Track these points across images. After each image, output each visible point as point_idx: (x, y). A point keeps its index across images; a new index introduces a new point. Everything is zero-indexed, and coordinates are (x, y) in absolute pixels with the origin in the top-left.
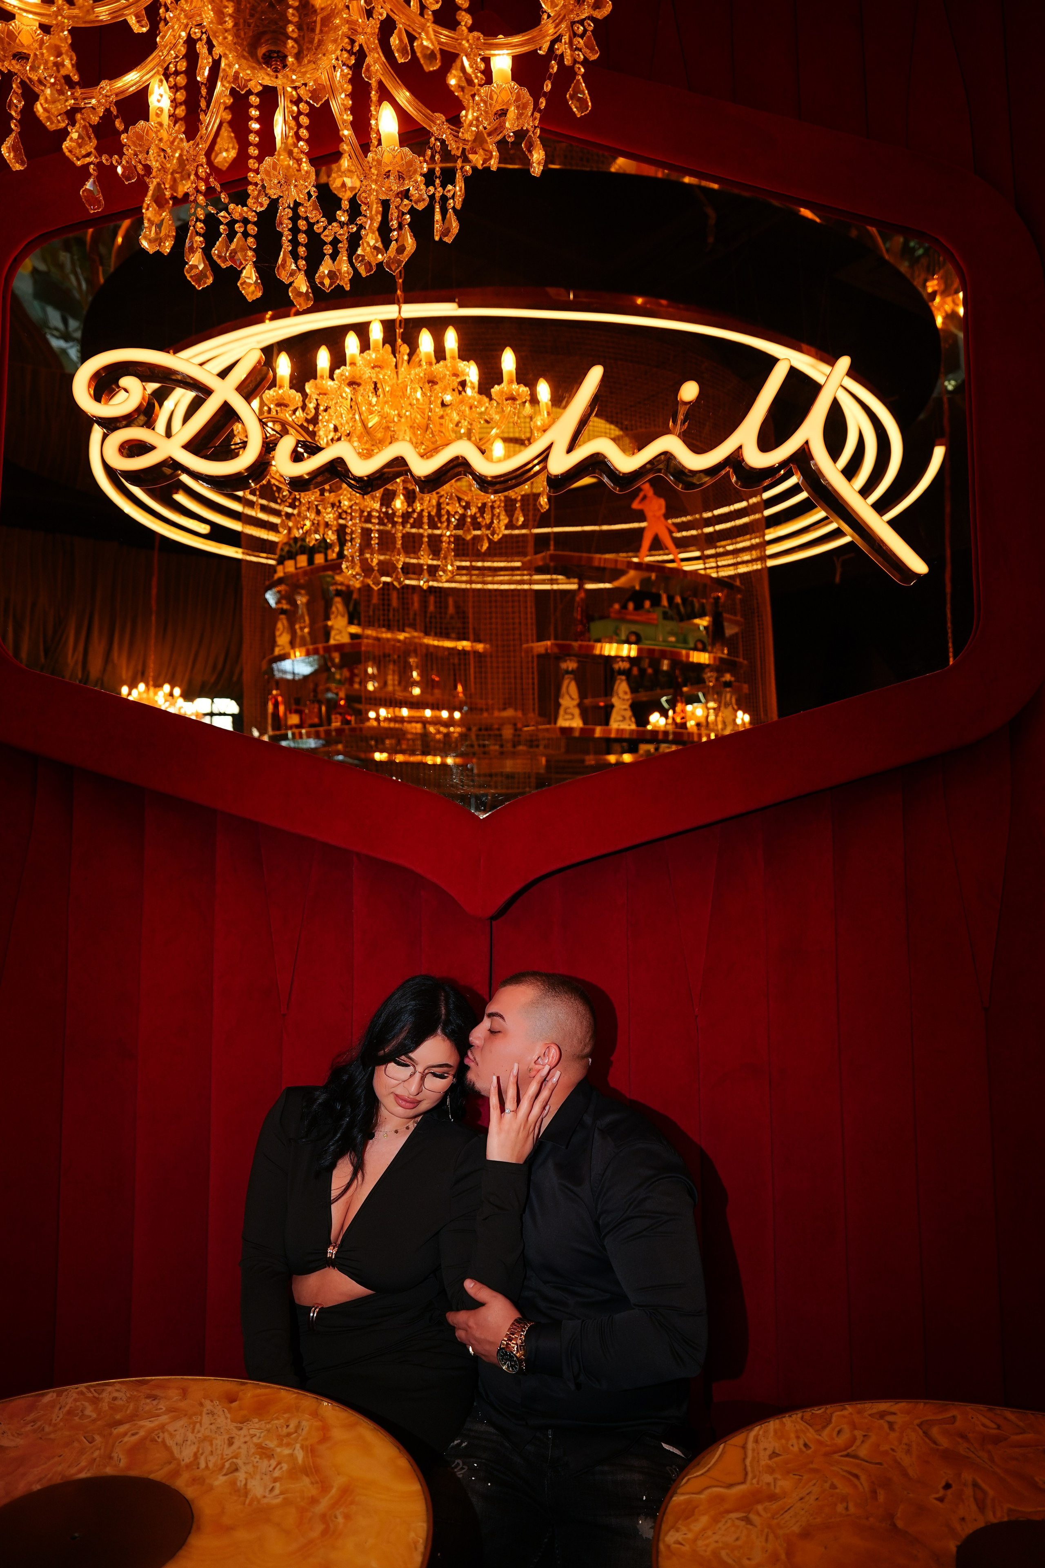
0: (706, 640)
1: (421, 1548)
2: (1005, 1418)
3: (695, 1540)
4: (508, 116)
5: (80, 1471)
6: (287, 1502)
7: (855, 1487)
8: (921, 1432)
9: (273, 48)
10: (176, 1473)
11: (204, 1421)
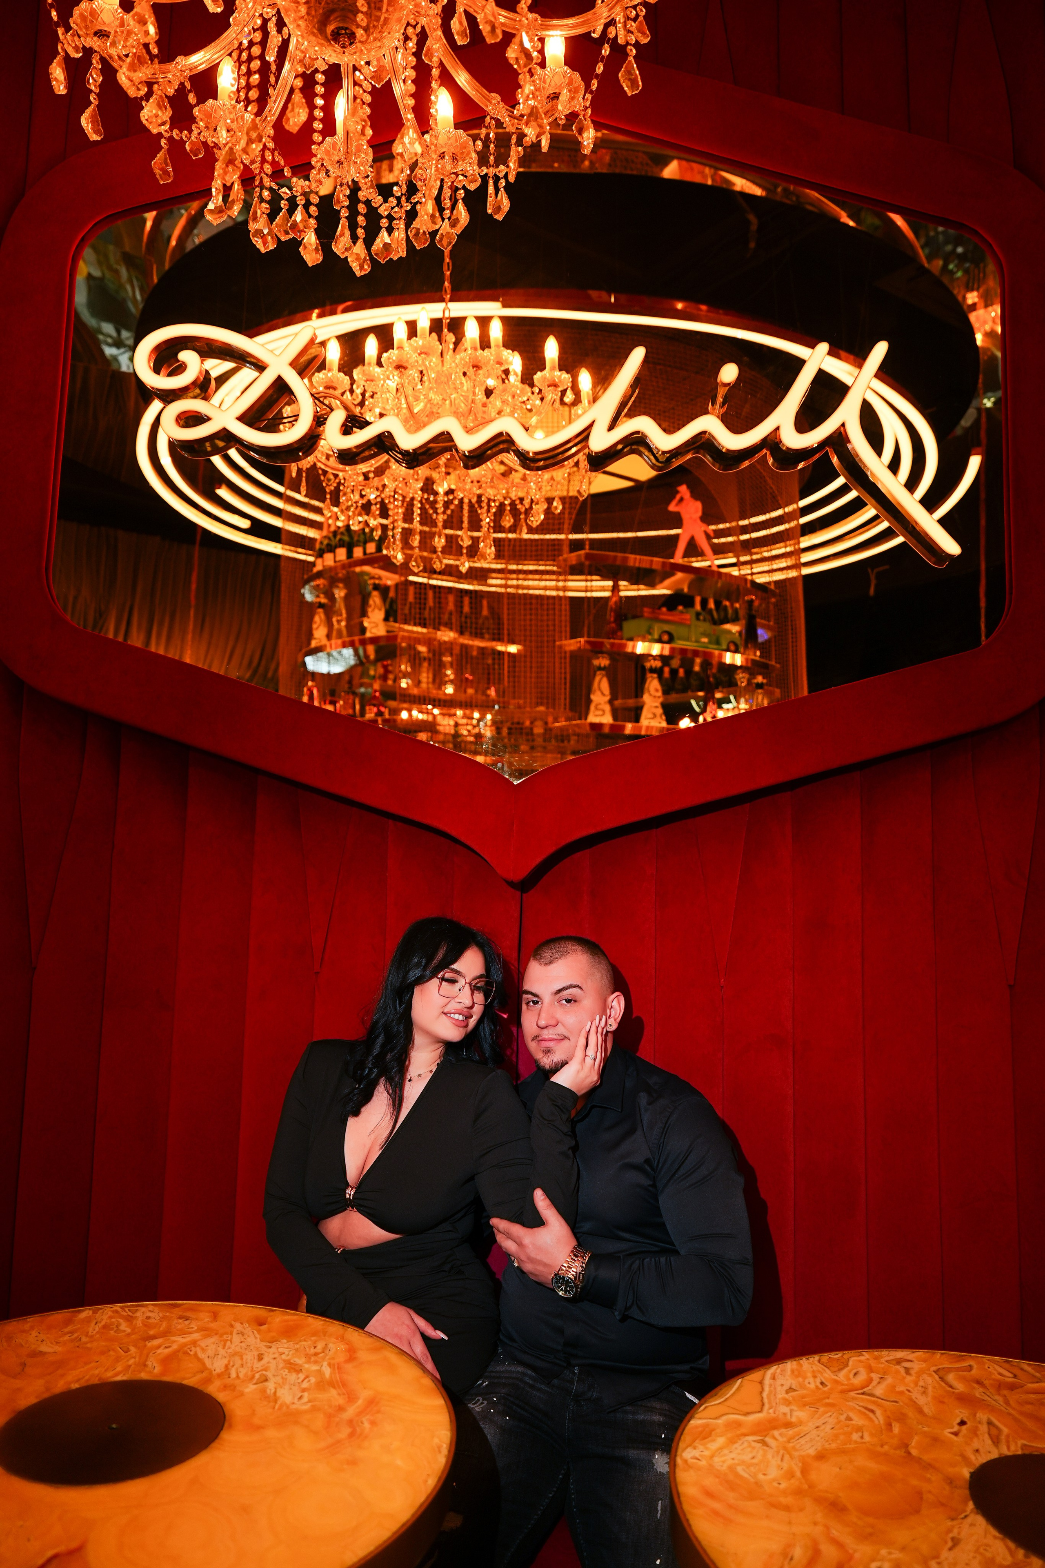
0: (738, 642)
1: (445, 1450)
2: (1022, 1369)
3: (712, 1456)
4: (560, 98)
5: (116, 1375)
6: (314, 1409)
7: (871, 1420)
8: (937, 1377)
9: (341, 25)
10: (208, 1381)
11: (234, 1340)
